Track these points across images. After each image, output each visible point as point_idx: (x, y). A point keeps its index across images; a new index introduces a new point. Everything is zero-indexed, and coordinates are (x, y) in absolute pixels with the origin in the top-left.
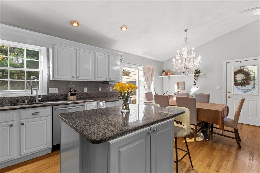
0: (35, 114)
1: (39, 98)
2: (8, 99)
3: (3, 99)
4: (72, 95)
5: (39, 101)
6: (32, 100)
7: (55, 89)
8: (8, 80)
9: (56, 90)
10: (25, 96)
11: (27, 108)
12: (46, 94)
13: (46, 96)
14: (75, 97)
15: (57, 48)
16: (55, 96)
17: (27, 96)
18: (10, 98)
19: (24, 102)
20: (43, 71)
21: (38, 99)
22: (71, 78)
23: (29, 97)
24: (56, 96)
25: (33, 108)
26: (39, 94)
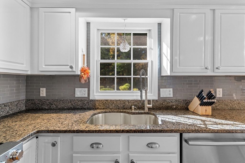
0: (150, 145)
1: (149, 104)
2: (115, 102)
3: (110, 103)
4: (202, 104)
5: (149, 109)
6: (140, 106)
7: (168, 89)
8: (115, 76)
9: (170, 91)
10: (132, 99)
11: (139, 132)
12: (156, 98)
13: (157, 100)
14: (209, 109)
15: (178, 14)
16: (169, 103)
17: (134, 100)
18: (116, 101)
19: (131, 108)
20: (152, 62)
21: (147, 106)
22: (203, 71)
23: (136, 101)
24: (171, 102)
25: (148, 132)
26: (149, 98)
